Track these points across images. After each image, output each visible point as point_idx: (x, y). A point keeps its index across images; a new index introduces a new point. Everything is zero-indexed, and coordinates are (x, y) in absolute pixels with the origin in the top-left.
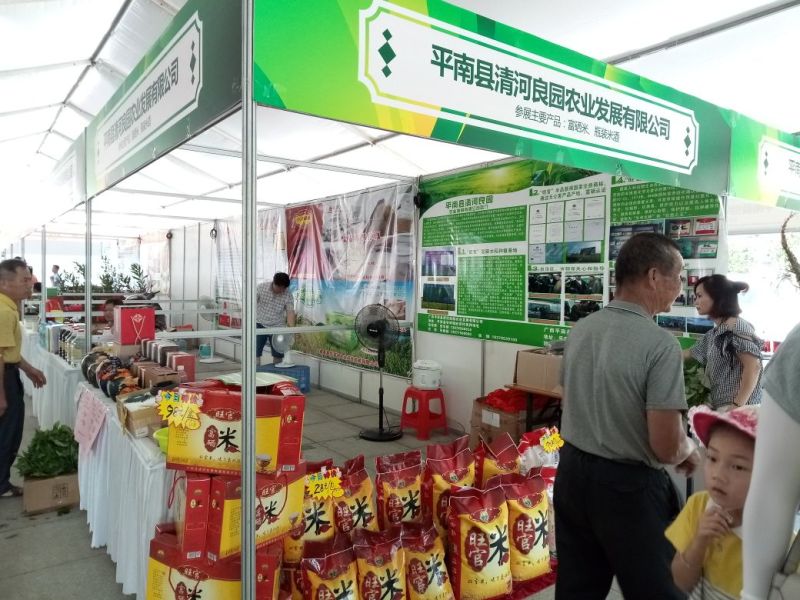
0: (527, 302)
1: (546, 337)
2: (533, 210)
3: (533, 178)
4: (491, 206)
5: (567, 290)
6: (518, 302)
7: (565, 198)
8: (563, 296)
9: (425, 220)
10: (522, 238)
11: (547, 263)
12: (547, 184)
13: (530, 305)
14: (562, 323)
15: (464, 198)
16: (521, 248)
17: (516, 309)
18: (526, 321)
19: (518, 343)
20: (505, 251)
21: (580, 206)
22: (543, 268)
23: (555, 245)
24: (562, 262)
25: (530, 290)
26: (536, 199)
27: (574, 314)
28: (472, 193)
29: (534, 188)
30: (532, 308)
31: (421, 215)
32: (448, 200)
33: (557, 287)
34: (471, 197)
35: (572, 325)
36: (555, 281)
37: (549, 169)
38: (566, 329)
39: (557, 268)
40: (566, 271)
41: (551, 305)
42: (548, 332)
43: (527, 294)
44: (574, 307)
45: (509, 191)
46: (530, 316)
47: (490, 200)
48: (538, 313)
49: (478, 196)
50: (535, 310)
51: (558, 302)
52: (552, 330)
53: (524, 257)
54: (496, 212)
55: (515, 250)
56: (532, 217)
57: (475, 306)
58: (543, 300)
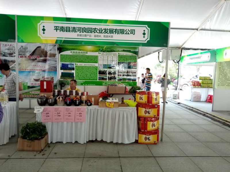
0: (98, 76)
1: (103, 83)
2: (100, 57)
3: (100, 50)
4: (87, 54)
5: (108, 74)
6: (96, 77)
7: (108, 55)
8: (108, 75)
9: (61, 55)
10: (97, 63)
11: (103, 68)
12: (103, 52)
13: (99, 77)
14: (107, 80)
15: (78, 51)
16: (96, 65)
17: (95, 78)
18: (98, 80)
19: (96, 85)
20: (92, 65)
21: (111, 57)
22: (102, 69)
23: (106, 65)
24: (107, 68)
25: (99, 74)
26: (100, 55)
27: (110, 79)
28: (80, 50)
29: (100, 52)
30: (99, 78)
31: (59, 53)
32: (71, 51)
33: (106, 73)
34: (80, 51)
35: (110, 81)
36: (106, 72)
37: (104, 49)
38: (108, 82)
39: (106, 69)
40: (108, 70)
41: (104, 77)
42: (104, 83)
43: (98, 75)
44: (110, 77)
45: (92, 52)
46: (99, 79)
47: (87, 53)
48: (101, 79)
49: (83, 51)
50: (100, 78)
51: (106, 76)
52: (105, 82)
53: (97, 67)
54: (89, 56)
55: (95, 65)
56: (99, 58)
57: (82, 78)
58: (102, 76)
